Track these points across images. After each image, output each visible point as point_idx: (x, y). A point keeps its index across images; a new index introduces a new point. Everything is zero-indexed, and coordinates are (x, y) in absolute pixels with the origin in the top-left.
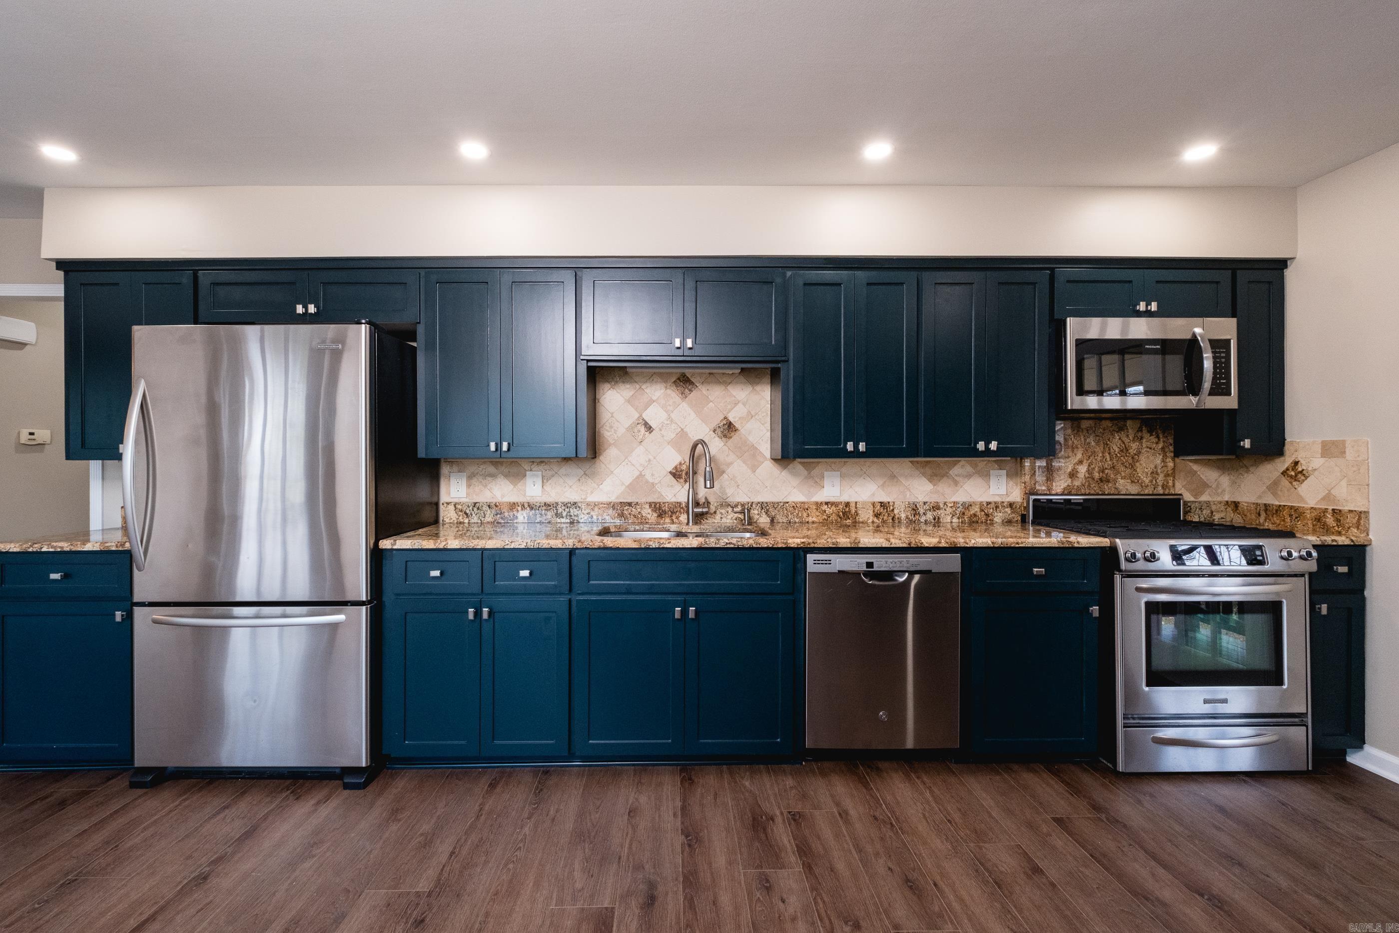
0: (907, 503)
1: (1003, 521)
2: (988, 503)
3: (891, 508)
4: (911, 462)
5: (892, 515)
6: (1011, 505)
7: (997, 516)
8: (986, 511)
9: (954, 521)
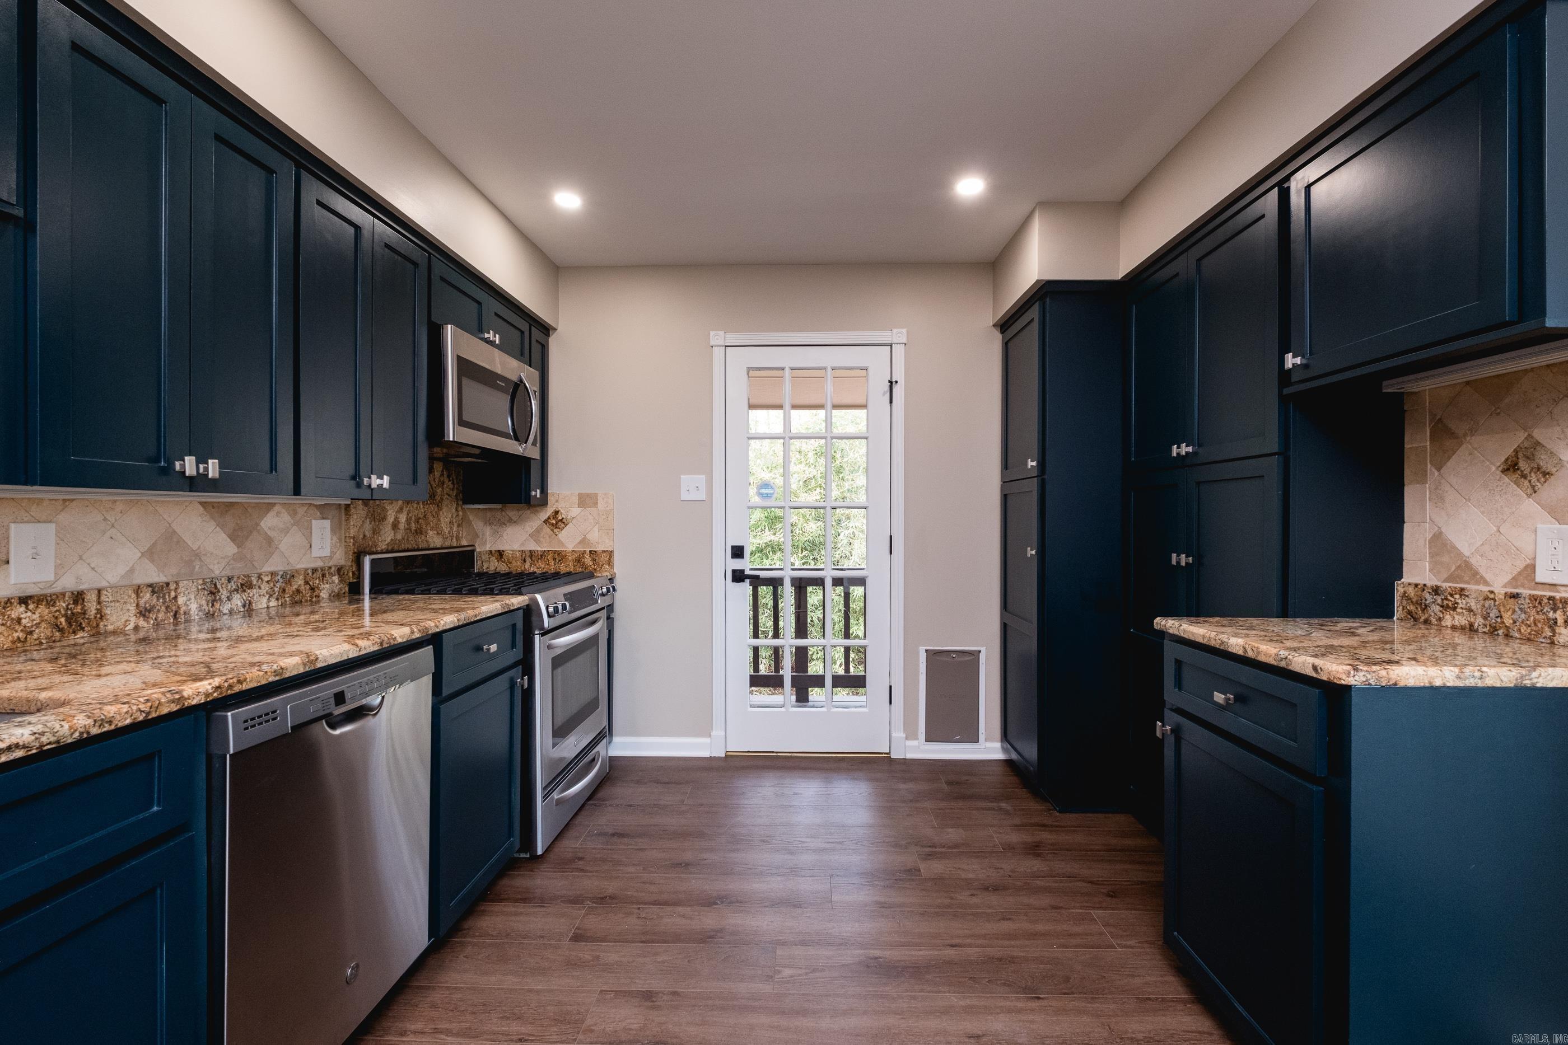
0: (200, 582)
1: (330, 595)
2: (314, 570)
3: (173, 594)
4: (203, 504)
5: (174, 608)
6: (339, 570)
7: (324, 589)
8: (311, 583)
9: (272, 604)
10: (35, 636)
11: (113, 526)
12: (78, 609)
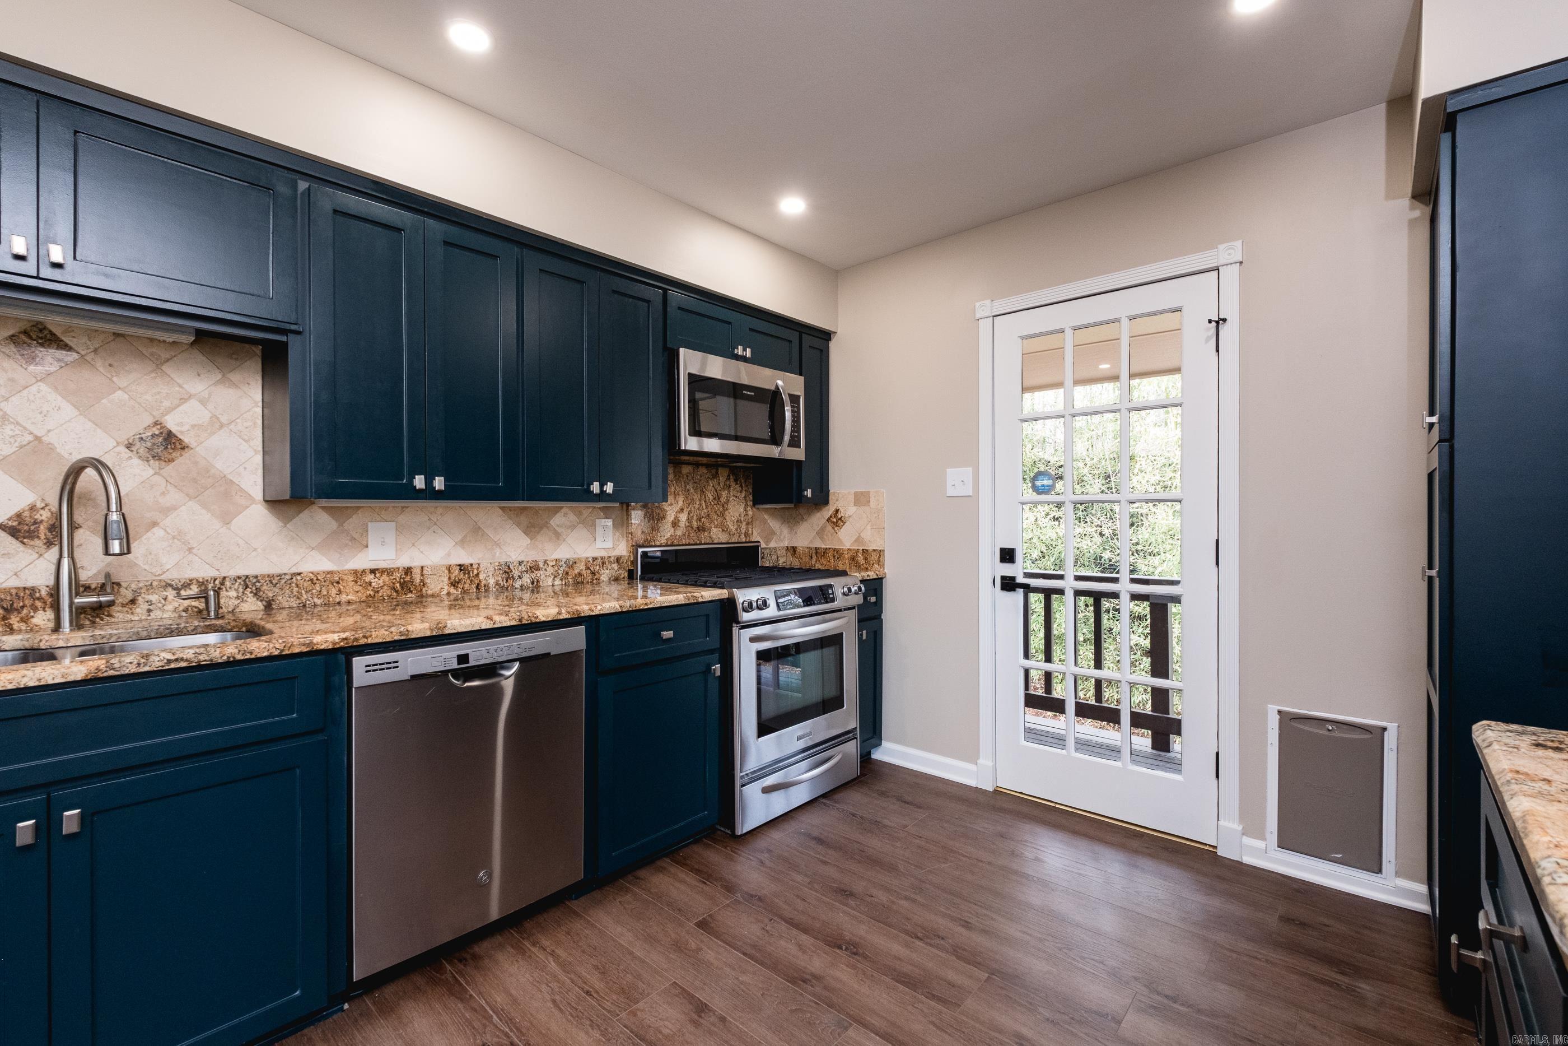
0: (497, 564)
1: (610, 579)
2: (595, 559)
3: (475, 572)
4: (503, 508)
5: (477, 582)
6: (618, 560)
7: (604, 573)
8: (592, 569)
9: (556, 583)
10: (380, 594)
11: (435, 524)
12: (408, 578)
